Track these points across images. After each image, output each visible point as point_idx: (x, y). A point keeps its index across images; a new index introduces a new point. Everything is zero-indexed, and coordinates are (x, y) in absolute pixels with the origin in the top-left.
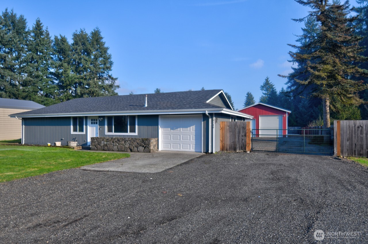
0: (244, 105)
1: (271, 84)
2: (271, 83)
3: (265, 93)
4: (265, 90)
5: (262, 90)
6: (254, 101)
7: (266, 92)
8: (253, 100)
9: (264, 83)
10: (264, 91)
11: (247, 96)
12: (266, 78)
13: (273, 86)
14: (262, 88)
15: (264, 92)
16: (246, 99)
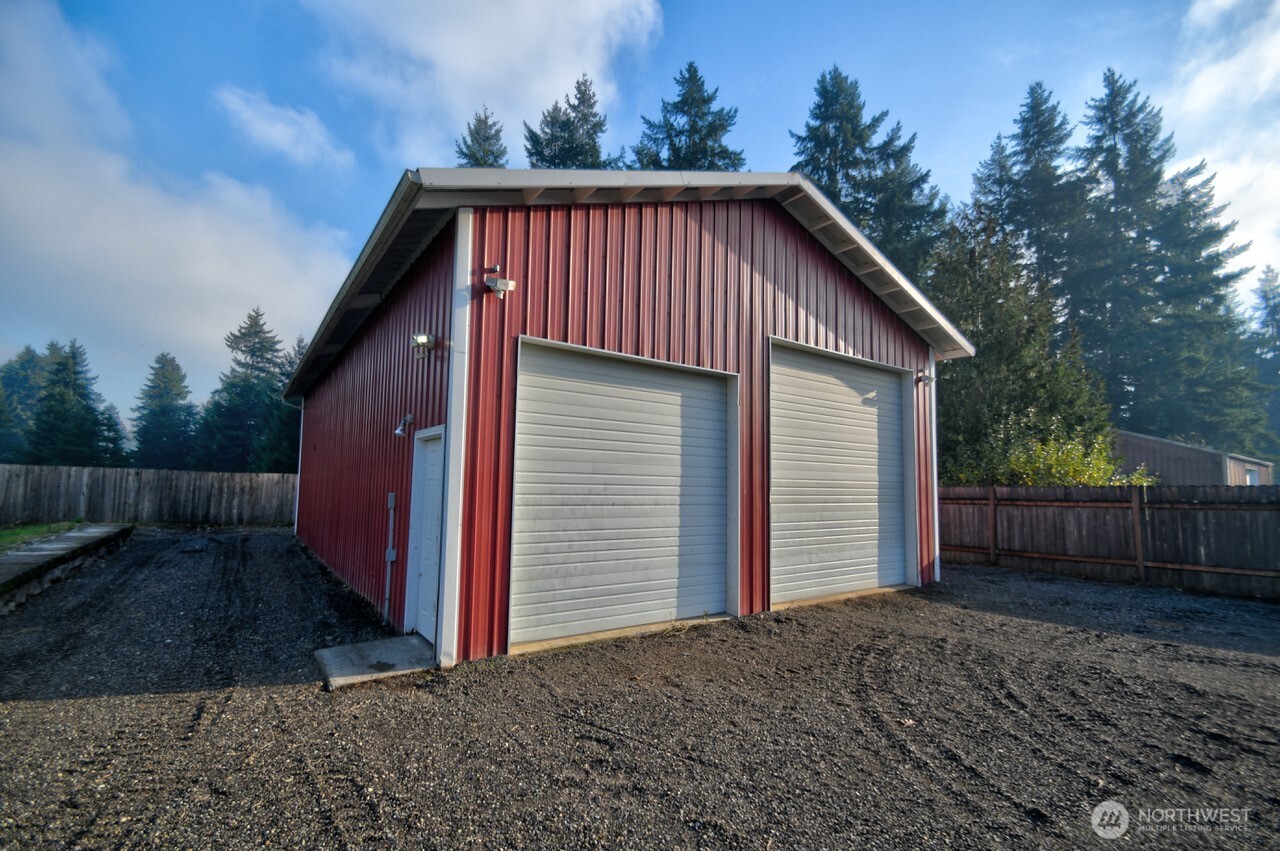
0: (140, 398)
1: (270, 335)
2: (268, 332)
3: (243, 361)
4: (243, 352)
5: (233, 348)
6: (186, 387)
7: (248, 360)
8: (183, 384)
9: (244, 328)
10: (240, 353)
11: (157, 366)
12: (253, 314)
13: (278, 342)
14: (234, 341)
15: (241, 357)
16: (152, 377)
